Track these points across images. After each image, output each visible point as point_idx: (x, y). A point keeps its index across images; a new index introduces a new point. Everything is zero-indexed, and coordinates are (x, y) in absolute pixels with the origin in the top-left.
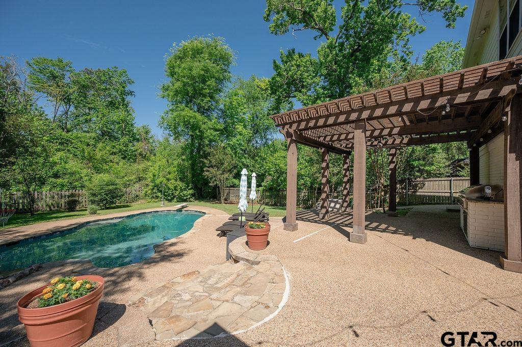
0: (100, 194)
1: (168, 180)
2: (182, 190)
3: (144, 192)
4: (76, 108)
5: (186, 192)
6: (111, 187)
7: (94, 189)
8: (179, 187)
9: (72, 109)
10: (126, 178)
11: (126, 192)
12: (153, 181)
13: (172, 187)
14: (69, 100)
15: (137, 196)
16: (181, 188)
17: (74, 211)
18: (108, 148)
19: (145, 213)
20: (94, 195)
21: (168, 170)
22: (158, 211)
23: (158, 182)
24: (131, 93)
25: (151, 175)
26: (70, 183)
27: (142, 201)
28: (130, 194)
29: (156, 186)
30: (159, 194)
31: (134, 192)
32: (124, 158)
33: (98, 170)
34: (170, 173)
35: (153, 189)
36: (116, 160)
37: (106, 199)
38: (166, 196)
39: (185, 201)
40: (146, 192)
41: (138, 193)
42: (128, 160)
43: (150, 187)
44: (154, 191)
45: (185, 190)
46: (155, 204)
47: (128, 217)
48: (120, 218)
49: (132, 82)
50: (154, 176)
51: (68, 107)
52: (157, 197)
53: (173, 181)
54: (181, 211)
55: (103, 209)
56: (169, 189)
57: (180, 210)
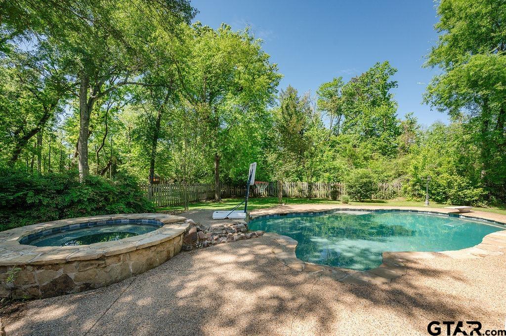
0: (355, 186)
1: (438, 174)
2: (461, 188)
3: (402, 189)
4: (346, 116)
5: (469, 191)
6: (365, 180)
7: (350, 181)
8: (456, 184)
9: (343, 118)
10: (385, 174)
11: (382, 187)
12: (415, 175)
13: (444, 183)
14: (340, 110)
15: (394, 193)
16: (459, 185)
17: (335, 200)
18: (369, 146)
19: (399, 210)
20: (351, 187)
21: (437, 162)
22: (417, 211)
23: (421, 175)
24: (393, 84)
25: (412, 168)
26: (336, 177)
27: (400, 198)
28: (387, 190)
29: (418, 181)
30: (423, 192)
31: (390, 188)
32: (384, 155)
33: (357, 166)
34: (440, 165)
35: (414, 185)
36: (376, 157)
37: (360, 192)
38: (434, 194)
39: (468, 204)
40: (406, 188)
41: (395, 189)
42: (388, 155)
43: (411, 183)
44: (416, 187)
45: (467, 188)
46: (417, 203)
47: (377, 211)
48: (368, 210)
49: (394, 71)
50: (416, 168)
51: (340, 116)
52: (420, 196)
53: (446, 175)
54: (458, 216)
55: (358, 202)
56: (439, 186)
57: (456, 215)
